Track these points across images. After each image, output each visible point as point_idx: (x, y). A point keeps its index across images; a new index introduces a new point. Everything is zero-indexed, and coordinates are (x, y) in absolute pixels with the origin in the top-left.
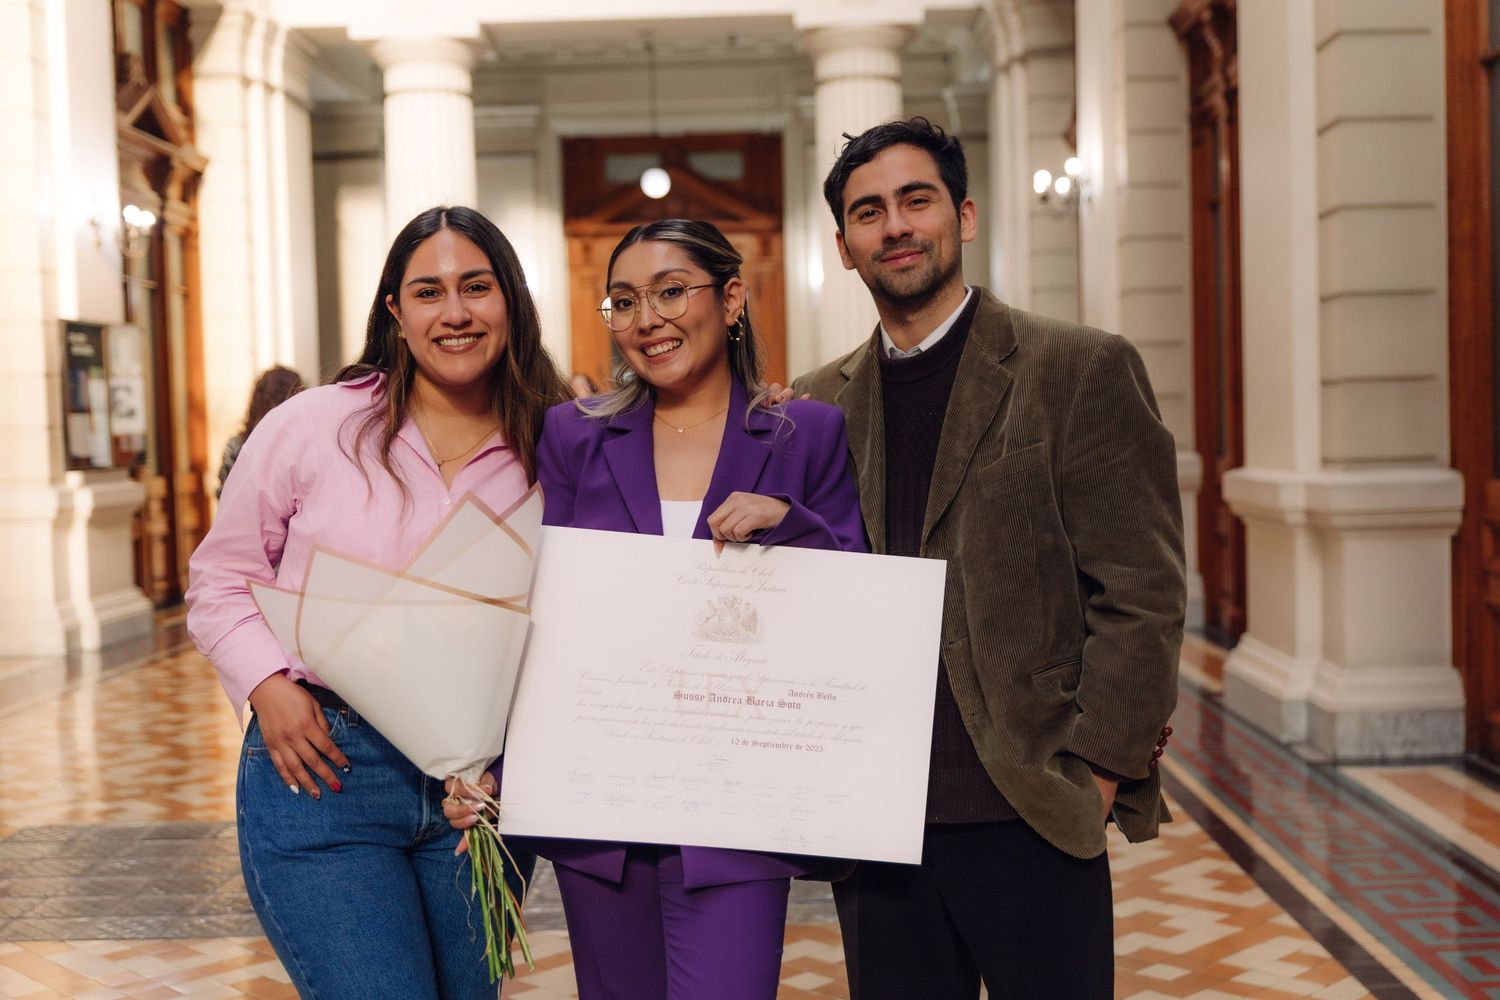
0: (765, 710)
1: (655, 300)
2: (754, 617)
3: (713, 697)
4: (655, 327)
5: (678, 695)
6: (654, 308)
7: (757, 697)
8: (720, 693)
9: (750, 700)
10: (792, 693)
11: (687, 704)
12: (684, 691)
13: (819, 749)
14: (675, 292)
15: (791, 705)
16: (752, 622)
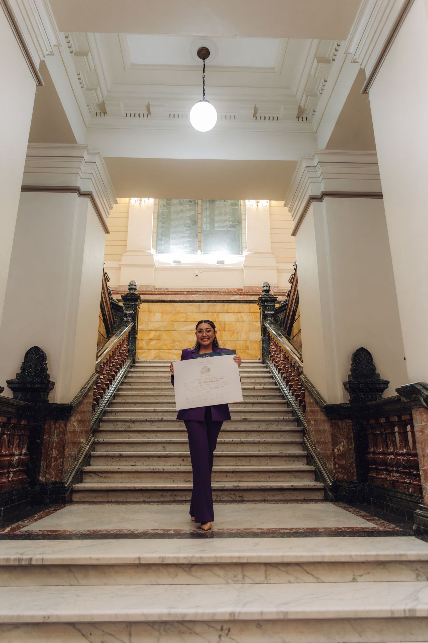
0: (214, 383)
1: (206, 332)
2: (209, 368)
3: (205, 382)
4: (206, 336)
5: (200, 383)
6: (206, 333)
7: (212, 381)
8: (206, 381)
9: (211, 381)
10: (217, 379)
11: (201, 384)
12: (201, 382)
13: (223, 387)
14: (209, 331)
15: (218, 381)
16: (209, 369)
